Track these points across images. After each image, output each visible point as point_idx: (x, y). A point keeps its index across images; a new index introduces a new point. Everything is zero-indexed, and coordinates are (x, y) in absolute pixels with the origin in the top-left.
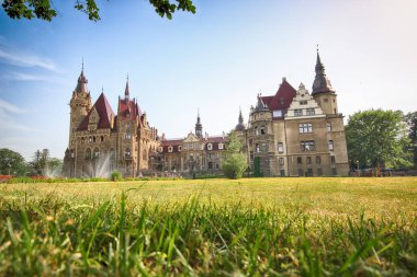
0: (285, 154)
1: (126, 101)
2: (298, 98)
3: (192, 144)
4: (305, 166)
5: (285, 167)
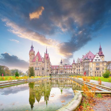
0: (92, 71)
1: (46, 54)
2: (96, 56)
3: (61, 67)
4: (97, 74)
5: (92, 74)
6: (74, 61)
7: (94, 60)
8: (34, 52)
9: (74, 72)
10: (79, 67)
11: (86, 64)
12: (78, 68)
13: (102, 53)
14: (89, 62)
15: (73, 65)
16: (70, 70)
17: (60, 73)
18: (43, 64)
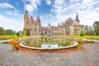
0: (72, 31)
1: (38, 18)
2: (75, 21)
3: (49, 28)
4: (75, 34)
5: (72, 34)
6: (59, 24)
7: (73, 24)
8: (28, 16)
9: (59, 33)
10: (63, 28)
11: (68, 27)
12: (62, 30)
13: (78, 19)
14: (70, 25)
15: (58, 27)
16: (56, 31)
17: (49, 33)
18: (36, 26)
